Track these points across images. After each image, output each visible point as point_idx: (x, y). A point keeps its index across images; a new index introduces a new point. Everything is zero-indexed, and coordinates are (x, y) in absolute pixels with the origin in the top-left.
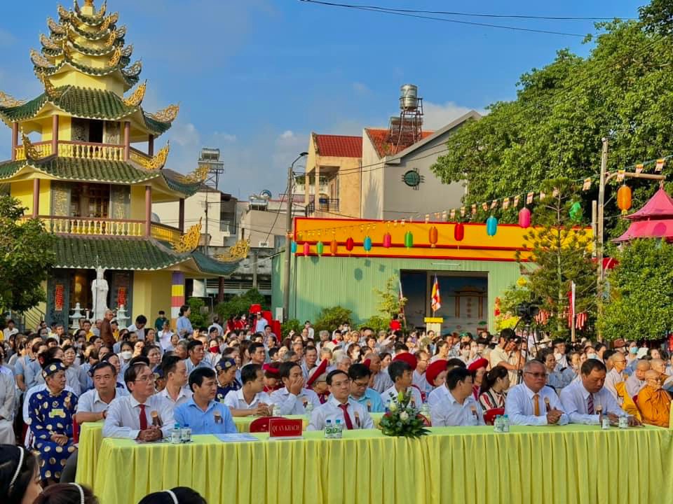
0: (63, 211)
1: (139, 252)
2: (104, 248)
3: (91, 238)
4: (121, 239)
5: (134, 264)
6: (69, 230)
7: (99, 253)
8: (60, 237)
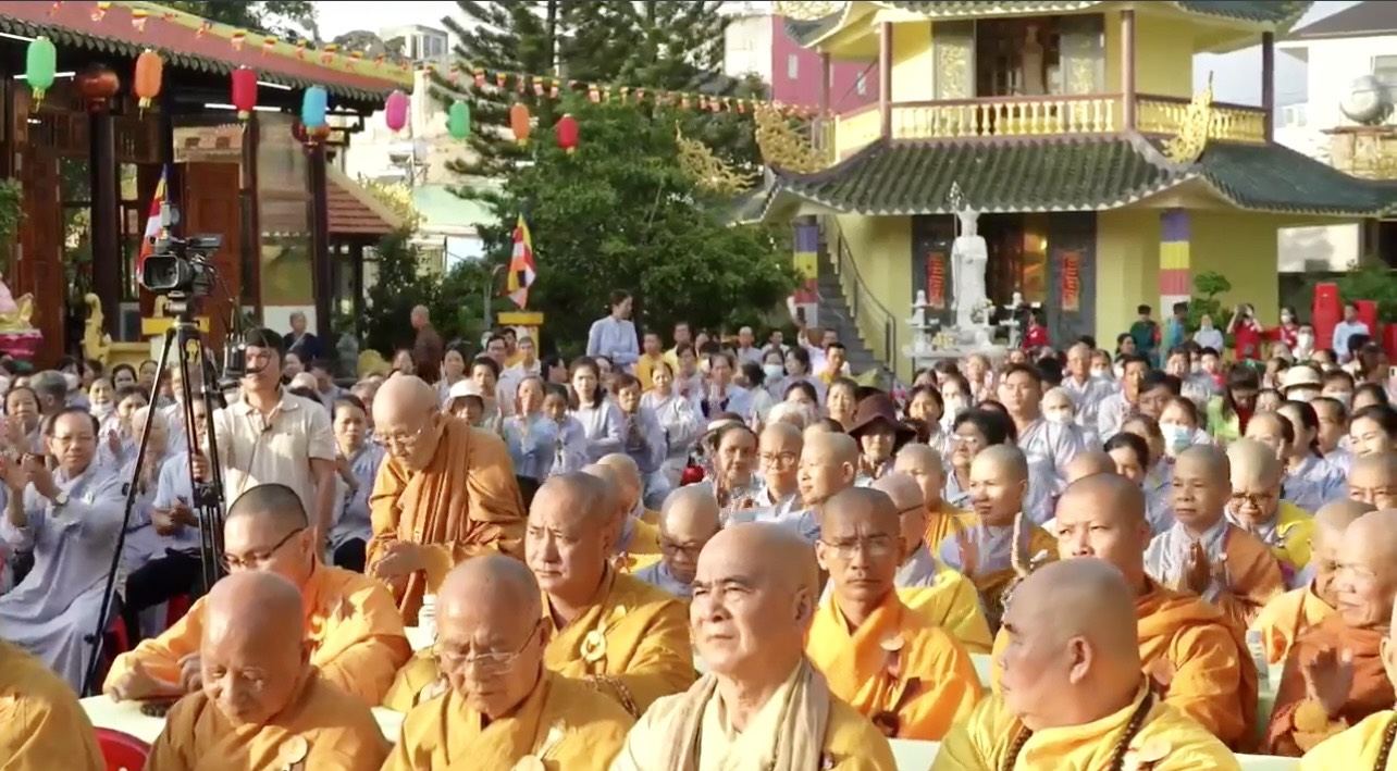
0: (960, 89)
1: (1090, 169)
2: (1017, 163)
3: (999, 144)
4: (1067, 142)
5: (1062, 197)
6: (955, 129)
7: (997, 178)
8: (933, 146)
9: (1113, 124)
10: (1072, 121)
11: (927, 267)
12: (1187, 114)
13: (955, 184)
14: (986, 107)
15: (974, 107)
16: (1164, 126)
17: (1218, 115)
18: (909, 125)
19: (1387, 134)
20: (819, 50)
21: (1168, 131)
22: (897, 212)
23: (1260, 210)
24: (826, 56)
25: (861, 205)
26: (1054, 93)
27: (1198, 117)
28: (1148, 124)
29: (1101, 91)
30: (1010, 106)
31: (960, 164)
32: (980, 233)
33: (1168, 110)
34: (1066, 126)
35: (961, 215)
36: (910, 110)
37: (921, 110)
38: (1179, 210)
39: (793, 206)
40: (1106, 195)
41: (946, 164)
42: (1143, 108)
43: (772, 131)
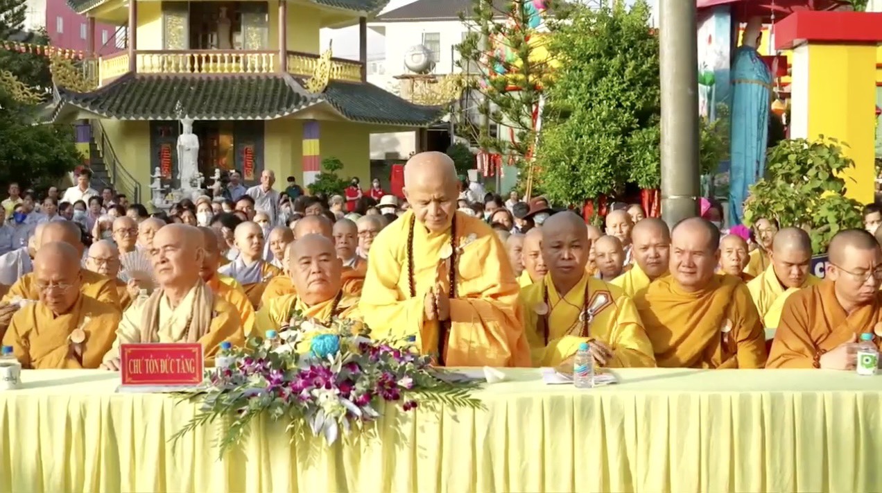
0: (180, 44)
1: (260, 95)
2: (215, 91)
3: (204, 78)
4: (246, 78)
5: (244, 111)
6: (177, 68)
7: (204, 98)
8: (163, 78)
9: (273, 68)
10: (249, 66)
11: (160, 153)
12: (317, 64)
13: (178, 102)
14: (196, 56)
15: (188, 55)
16: (303, 70)
17: (335, 66)
18: (148, 64)
19: (432, 80)
20: (87, 15)
21: (306, 73)
22: (142, 118)
23: (359, 121)
24: (93, 19)
25: (118, 112)
26: (237, 48)
27: (324, 66)
28: (294, 69)
29: (266, 47)
30: (211, 55)
31: (180, 91)
32: (194, 132)
33: (306, 61)
34: (245, 69)
35: (182, 120)
36: (147, 56)
37: (155, 56)
38: (313, 120)
39: (74, 113)
40: (270, 110)
41: (172, 89)
42: (292, 59)
43: (60, 66)
